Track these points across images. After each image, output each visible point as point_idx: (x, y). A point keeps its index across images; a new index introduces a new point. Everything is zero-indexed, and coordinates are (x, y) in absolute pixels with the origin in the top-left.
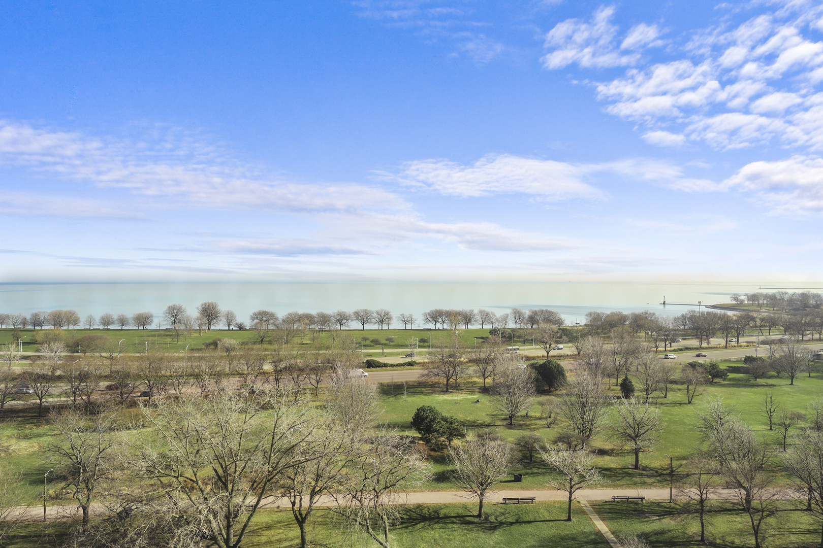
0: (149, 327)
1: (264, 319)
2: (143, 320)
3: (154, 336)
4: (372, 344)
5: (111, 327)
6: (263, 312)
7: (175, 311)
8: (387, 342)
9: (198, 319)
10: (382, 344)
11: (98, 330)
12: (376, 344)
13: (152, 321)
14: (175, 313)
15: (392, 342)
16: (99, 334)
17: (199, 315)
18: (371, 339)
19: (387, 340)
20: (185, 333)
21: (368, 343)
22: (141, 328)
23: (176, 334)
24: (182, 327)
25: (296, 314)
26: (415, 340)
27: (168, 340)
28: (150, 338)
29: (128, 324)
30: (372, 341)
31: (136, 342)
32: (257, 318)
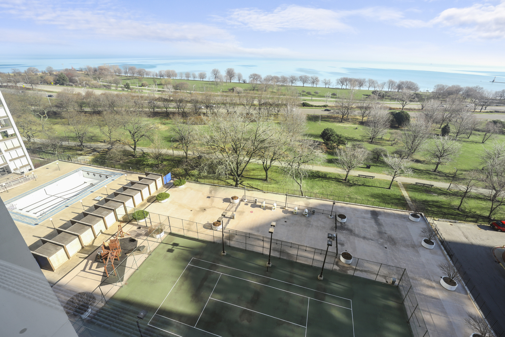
0: (204, 80)
1: (255, 78)
2: (202, 76)
3: (207, 84)
4: (307, 94)
5: (190, 79)
6: (255, 74)
8: (315, 94)
9: (226, 76)
10: (312, 95)
11: (185, 80)
12: (309, 95)
13: (206, 77)
14: (216, 73)
15: (318, 94)
16: (185, 82)
17: (226, 75)
18: (307, 92)
19: (315, 93)
20: (220, 83)
21: (305, 93)
22: (202, 80)
23: (216, 84)
24: (219, 80)
25: (270, 76)
26: (329, 94)
27: (213, 86)
28: (206, 85)
29: (196, 78)
30: (307, 93)
31: (200, 86)
32: (252, 77)
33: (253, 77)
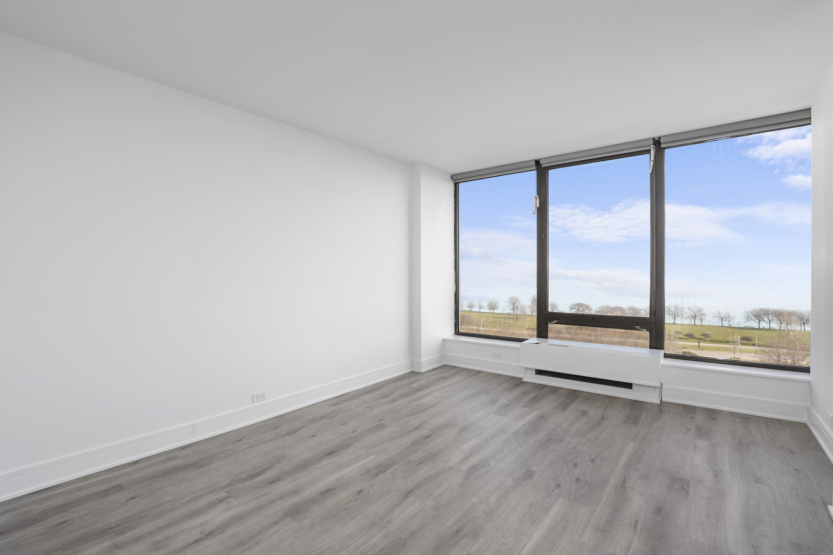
0: (495, 311)
1: (581, 309)
2: (492, 306)
3: (501, 318)
4: (685, 337)
5: (474, 310)
6: (580, 304)
7: (514, 300)
8: (703, 337)
9: (530, 307)
10: (697, 339)
11: (465, 311)
12: (690, 338)
13: (498, 307)
14: (514, 303)
15: (708, 337)
16: (467, 314)
17: (530, 304)
18: (685, 333)
19: (702, 335)
20: (522, 317)
21: (681, 336)
22: (492, 311)
23: (516, 318)
24: (519, 312)
25: (608, 307)
26: (738, 338)
27: (511, 321)
28: (499, 319)
29: (483, 308)
30: (685, 335)
31: (490, 321)
32: (575, 308)
33: (577, 307)
